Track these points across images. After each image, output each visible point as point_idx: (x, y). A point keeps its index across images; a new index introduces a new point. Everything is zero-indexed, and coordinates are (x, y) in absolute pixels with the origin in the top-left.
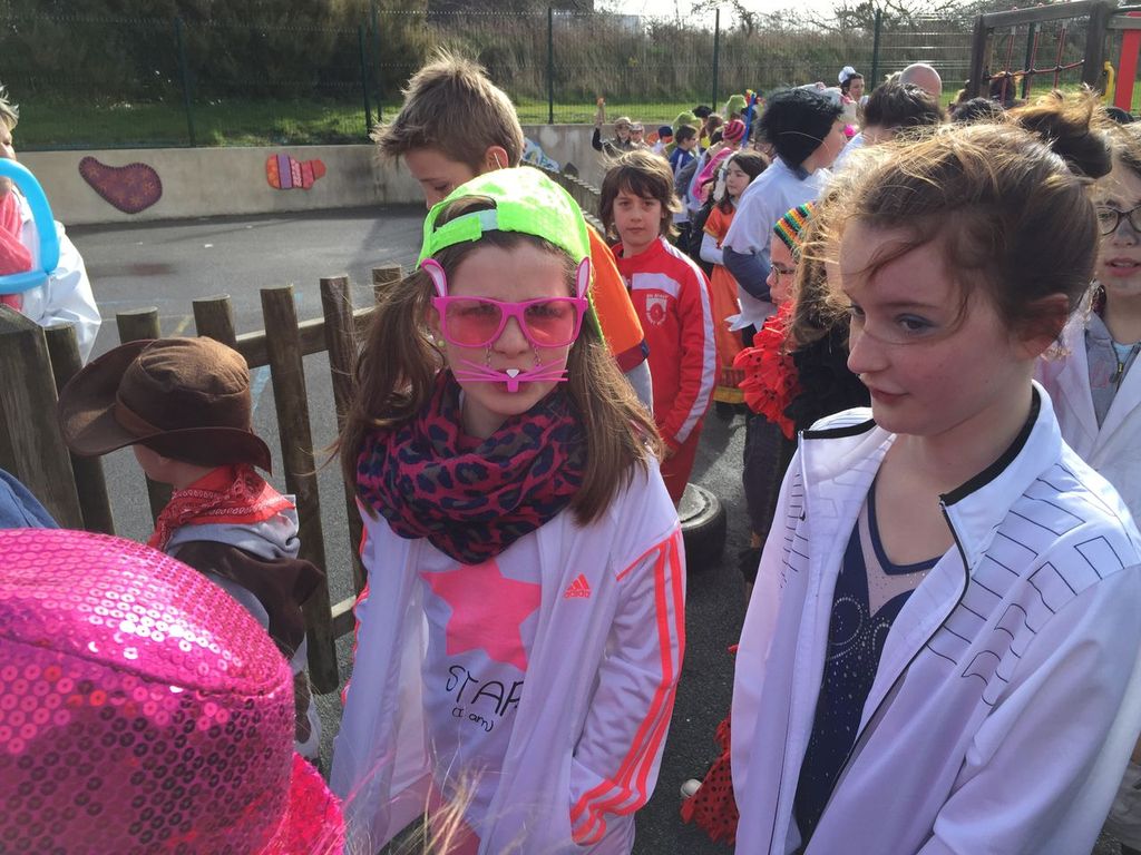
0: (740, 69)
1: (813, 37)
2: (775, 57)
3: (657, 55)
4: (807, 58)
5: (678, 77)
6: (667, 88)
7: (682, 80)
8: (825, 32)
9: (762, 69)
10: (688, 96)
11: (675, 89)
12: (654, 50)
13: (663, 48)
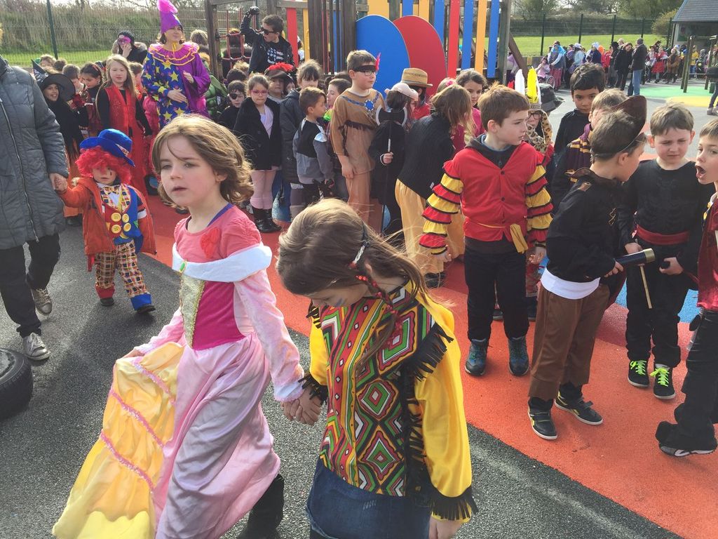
0: (79, 31)
1: (130, 11)
2: (104, 23)
3: (12, 20)
4: (127, 24)
5: (32, 36)
6: (25, 43)
7: (35, 38)
8: (138, 9)
9: (96, 31)
10: (42, 48)
11: (30, 42)
12: (9, 15)
13: (17, 15)
